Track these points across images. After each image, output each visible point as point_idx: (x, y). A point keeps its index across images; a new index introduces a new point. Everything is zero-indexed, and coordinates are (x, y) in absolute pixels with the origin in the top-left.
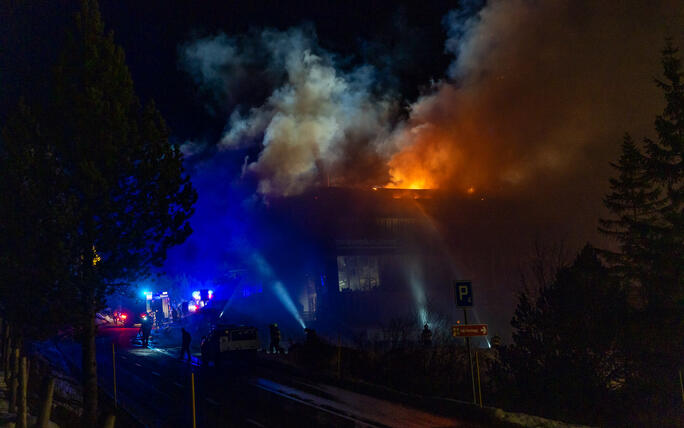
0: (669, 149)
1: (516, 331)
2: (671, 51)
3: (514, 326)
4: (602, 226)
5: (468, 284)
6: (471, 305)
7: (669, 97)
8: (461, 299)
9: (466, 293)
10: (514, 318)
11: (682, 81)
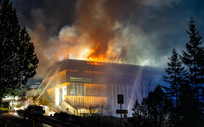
0: (190, 54)
1: (133, 112)
2: (192, 22)
3: (133, 110)
4: (164, 79)
5: (122, 96)
6: (123, 103)
7: (191, 37)
8: (120, 101)
9: (121, 99)
10: (133, 108)
11: (196, 32)
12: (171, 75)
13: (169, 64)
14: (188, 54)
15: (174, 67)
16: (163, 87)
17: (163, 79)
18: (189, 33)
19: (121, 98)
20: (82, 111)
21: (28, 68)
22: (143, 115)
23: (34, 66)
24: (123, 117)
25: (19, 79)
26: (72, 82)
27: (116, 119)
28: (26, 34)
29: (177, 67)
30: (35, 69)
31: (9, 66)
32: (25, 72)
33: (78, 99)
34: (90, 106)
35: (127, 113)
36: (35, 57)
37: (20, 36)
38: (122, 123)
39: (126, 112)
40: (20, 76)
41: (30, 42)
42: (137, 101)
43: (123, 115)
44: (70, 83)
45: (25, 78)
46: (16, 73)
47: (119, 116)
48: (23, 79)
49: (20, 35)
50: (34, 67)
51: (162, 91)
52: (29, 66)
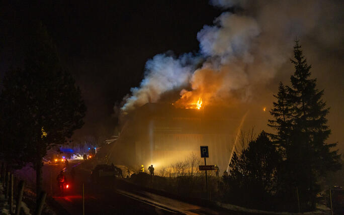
0: (296, 90)
2: (298, 47)
4: (269, 123)
6: (208, 156)
7: (297, 67)
8: (203, 154)
9: (206, 151)
11: (302, 60)
12: (278, 118)
13: (275, 103)
14: (293, 89)
15: (282, 107)
16: (269, 134)
18: (295, 63)
29: (285, 107)
39: (212, 168)
42: (235, 154)
51: (268, 139)
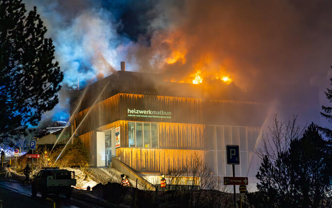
1: (259, 182)
3: (258, 178)
4: (323, 111)
5: (236, 148)
6: (238, 163)
8: (231, 158)
9: (235, 154)
10: (258, 173)
16: (321, 129)
17: (322, 113)
19: (233, 152)
20: (153, 179)
21: (43, 90)
22: (280, 188)
23: (55, 86)
24: (238, 191)
25: (23, 115)
26: (132, 119)
27: (223, 195)
28: (38, 20)
30: (55, 94)
31: (3, 87)
32: (37, 99)
33: (144, 154)
34: (169, 170)
35: (247, 184)
36: (56, 68)
37: (25, 25)
38: (237, 204)
39: (244, 181)
40: (26, 109)
41: (46, 36)
42: (267, 159)
43: (237, 187)
44: (127, 122)
45: (36, 112)
46: (17, 101)
47: (229, 189)
48: (31, 113)
49: (25, 22)
50: (54, 88)
51: (320, 137)
52: (43, 87)
